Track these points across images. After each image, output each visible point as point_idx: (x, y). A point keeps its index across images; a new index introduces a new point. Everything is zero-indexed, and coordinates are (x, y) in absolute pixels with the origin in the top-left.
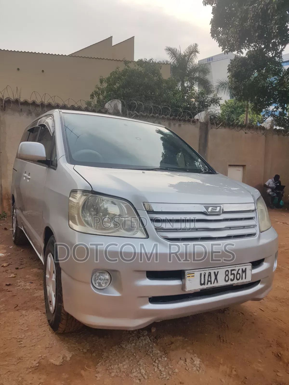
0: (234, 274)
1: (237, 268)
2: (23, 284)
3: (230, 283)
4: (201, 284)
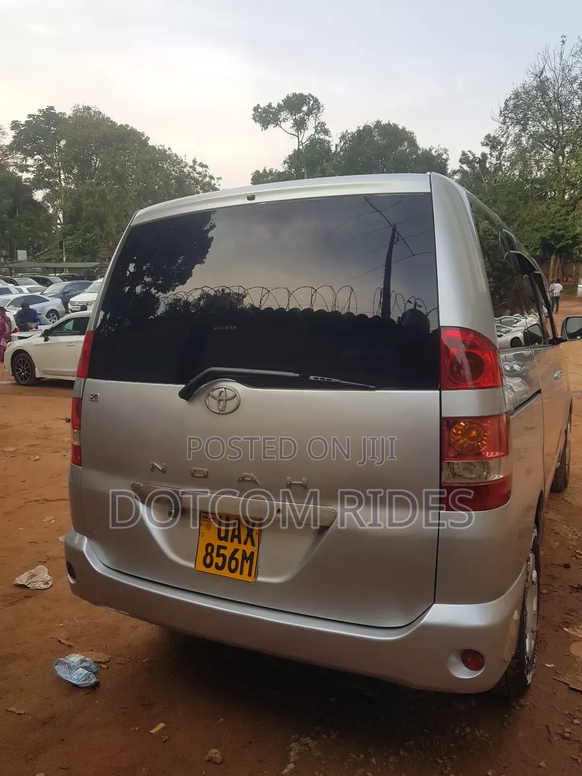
2: (570, 535)
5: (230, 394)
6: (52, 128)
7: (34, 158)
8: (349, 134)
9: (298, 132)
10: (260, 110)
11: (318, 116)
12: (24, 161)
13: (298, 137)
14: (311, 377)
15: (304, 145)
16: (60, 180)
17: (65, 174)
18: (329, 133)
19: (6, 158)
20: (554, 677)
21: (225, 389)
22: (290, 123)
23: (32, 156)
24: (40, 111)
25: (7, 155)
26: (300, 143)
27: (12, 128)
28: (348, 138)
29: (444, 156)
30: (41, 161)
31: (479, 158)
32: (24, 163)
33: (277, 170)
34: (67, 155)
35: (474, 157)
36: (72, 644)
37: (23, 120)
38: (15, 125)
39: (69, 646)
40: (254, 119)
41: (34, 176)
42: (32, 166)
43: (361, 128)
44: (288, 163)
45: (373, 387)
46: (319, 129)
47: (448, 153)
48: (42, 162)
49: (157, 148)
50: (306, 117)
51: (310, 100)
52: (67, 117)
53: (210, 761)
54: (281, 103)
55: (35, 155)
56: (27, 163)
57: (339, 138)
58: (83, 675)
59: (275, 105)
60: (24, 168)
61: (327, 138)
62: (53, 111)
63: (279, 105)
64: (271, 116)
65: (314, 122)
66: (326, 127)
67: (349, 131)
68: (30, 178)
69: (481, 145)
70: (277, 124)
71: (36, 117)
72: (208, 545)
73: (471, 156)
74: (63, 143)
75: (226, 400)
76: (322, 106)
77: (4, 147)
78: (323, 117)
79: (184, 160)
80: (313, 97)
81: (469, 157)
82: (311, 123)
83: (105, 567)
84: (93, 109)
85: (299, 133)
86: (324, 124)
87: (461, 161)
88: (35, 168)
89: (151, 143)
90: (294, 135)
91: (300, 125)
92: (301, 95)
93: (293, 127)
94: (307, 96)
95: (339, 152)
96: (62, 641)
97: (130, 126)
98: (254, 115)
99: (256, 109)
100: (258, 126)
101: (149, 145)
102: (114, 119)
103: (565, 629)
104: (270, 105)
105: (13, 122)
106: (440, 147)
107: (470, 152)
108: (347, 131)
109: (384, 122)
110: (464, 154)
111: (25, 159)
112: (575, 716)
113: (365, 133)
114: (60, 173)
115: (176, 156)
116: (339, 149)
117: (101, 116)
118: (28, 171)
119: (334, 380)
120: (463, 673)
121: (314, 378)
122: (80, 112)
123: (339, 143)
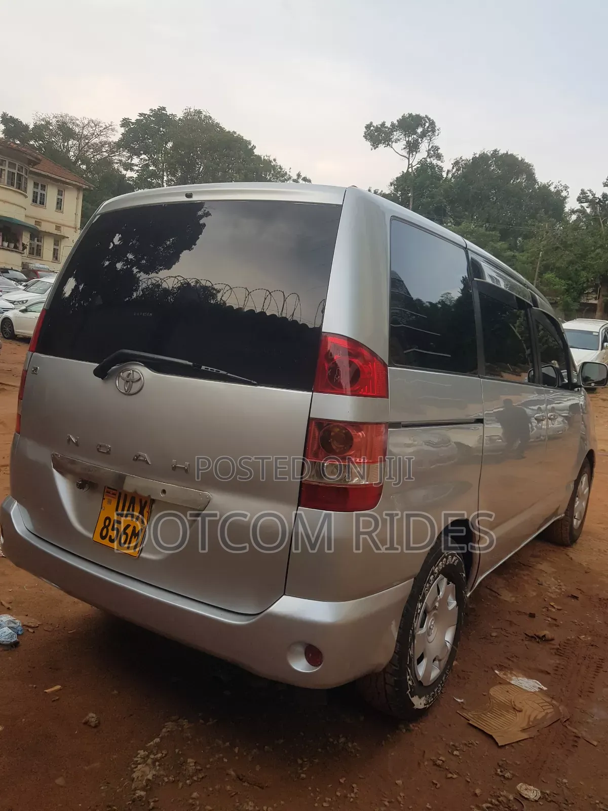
2: (553, 588)
5: (136, 376)
6: (161, 128)
7: (141, 158)
8: (463, 160)
9: (409, 154)
10: (372, 128)
11: (432, 139)
12: (130, 160)
13: (409, 159)
14: (203, 366)
15: (414, 168)
16: (163, 182)
17: (167, 176)
18: (442, 158)
19: (113, 155)
20: (458, 711)
21: (133, 371)
22: (402, 144)
23: (138, 155)
24: (151, 110)
25: (114, 152)
26: (410, 166)
27: (122, 126)
28: (462, 165)
29: (564, 194)
30: (146, 160)
31: (600, 199)
32: (129, 161)
33: (382, 191)
34: (172, 157)
35: (594, 197)
36: (11, 607)
37: (134, 118)
38: (125, 123)
39: (9, 608)
40: (365, 137)
41: (138, 175)
42: (137, 166)
43: (477, 156)
44: (394, 185)
45: (255, 382)
46: (432, 153)
47: (568, 190)
48: (147, 162)
49: (263, 158)
50: (420, 139)
51: (427, 122)
52: (178, 119)
53: (86, 723)
54: (395, 122)
55: (141, 154)
56: (133, 162)
57: (452, 164)
58: (6, 634)
59: (388, 124)
60: (128, 167)
61: (439, 163)
62: (164, 112)
63: (393, 124)
64: (383, 135)
65: (427, 145)
66: (439, 151)
67: (463, 158)
68: (133, 177)
69: (603, 185)
70: (388, 144)
71: (146, 116)
72: (108, 518)
73: (591, 196)
74: (170, 145)
75: (133, 382)
76: (438, 130)
77: (112, 143)
78: (437, 141)
79: (288, 173)
80: (429, 119)
81: (589, 196)
82: (424, 146)
83: (27, 530)
84: (204, 113)
85: (411, 155)
86: (437, 148)
87: (579, 200)
88: (139, 167)
89: (257, 152)
90: (406, 157)
91: (413, 148)
92: (418, 116)
93: (404, 148)
94: (423, 118)
95: (451, 179)
96: (3, 603)
97: (238, 133)
98: (365, 133)
99: (368, 127)
100: (368, 144)
101: (255, 154)
102: (223, 125)
103: (497, 672)
104: (383, 124)
105: (124, 120)
106: (561, 183)
107: (590, 191)
108: (461, 158)
109: (502, 152)
110: (583, 192)
111: (131, 157)
112: (458, 749)
113: (481, 161)
114: (163, 175)
115: (281, 168)
116: (450, 175)
117: (211, 121)
118: (132, 170)
119: (221, 372)
120: (301, 665)
121: (205, 368)
122: (191, 115)
123: (451, 169)
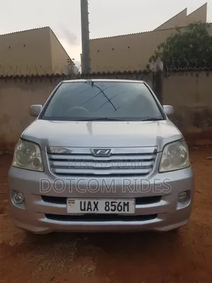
0: (115, 206)
1: (118, 201)
3: (110, 212)
4: (82, 210)
